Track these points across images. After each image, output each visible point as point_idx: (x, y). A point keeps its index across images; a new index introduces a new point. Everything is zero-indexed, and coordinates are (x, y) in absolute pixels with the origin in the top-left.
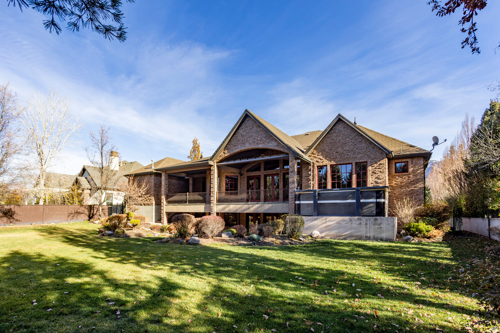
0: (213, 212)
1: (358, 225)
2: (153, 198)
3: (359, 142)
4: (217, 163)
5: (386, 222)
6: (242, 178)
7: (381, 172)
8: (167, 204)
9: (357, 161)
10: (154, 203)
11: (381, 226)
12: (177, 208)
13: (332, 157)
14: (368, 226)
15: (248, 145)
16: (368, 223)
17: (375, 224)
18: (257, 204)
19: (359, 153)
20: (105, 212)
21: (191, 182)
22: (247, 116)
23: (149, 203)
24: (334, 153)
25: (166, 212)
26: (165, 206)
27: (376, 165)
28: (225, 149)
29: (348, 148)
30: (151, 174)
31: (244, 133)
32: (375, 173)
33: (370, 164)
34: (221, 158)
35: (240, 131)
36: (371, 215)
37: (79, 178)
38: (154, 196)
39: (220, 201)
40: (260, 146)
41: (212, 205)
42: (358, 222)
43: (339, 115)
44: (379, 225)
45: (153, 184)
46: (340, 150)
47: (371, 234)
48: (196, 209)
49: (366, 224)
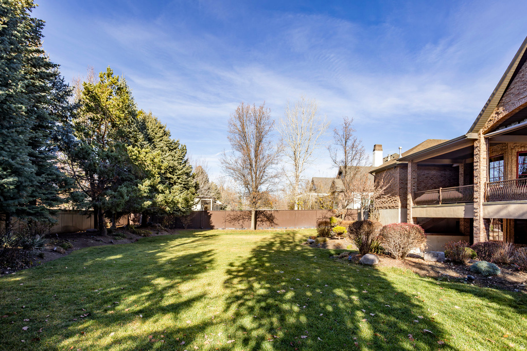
0: (478, 218)
2: (398, 198)
4: (484, 133)
8: (415, 206)
10: (400, 205)
12: (427, 211)
20: (354, 218)
21: (461, 171)
23: (394, 205)
25: (413, 218)
26: (412, 209)
28: (498, 106)
30: (395, 167)
34: (492, 123)
37: (336, 180)
38: (400, 196)
39: (491, 198)
41: (475, 205)
45: (398, 179)
48: (452, 213)
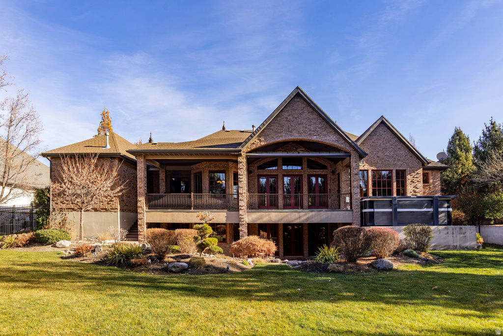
1: (445, 234)
3: (399, 149)
5: (470, 230)
6: (251, 177)
7: (418, 181)
8: (147, 210)
9: (398, 168)
10: (119, 208)
11: (466, 234)
12: (172, 216)
13: (373, 162)
14: (455, 235)
15: (297, 135)
16: (455, 232)
17: (460, 233)
18: (312, 211)
19: (399, 160)
22: (298, 96)
24: (375, 157)
25: (149, 223)
26: (145, 213)
27: (414, 174)
28: (259, 136)
29: (388, 154)
31: (291, 117)
32: (413, 182)
33: (409, 173)
34: (254, 147)
35: (286, 114)
36: (443, 224)
40: (314, 138)
41: (241, 212)
42: (446, 232)
43: (382, 116)
44: (464, 233)
46: (380, 154)
47: (457, 244)
49: (453, 233)
